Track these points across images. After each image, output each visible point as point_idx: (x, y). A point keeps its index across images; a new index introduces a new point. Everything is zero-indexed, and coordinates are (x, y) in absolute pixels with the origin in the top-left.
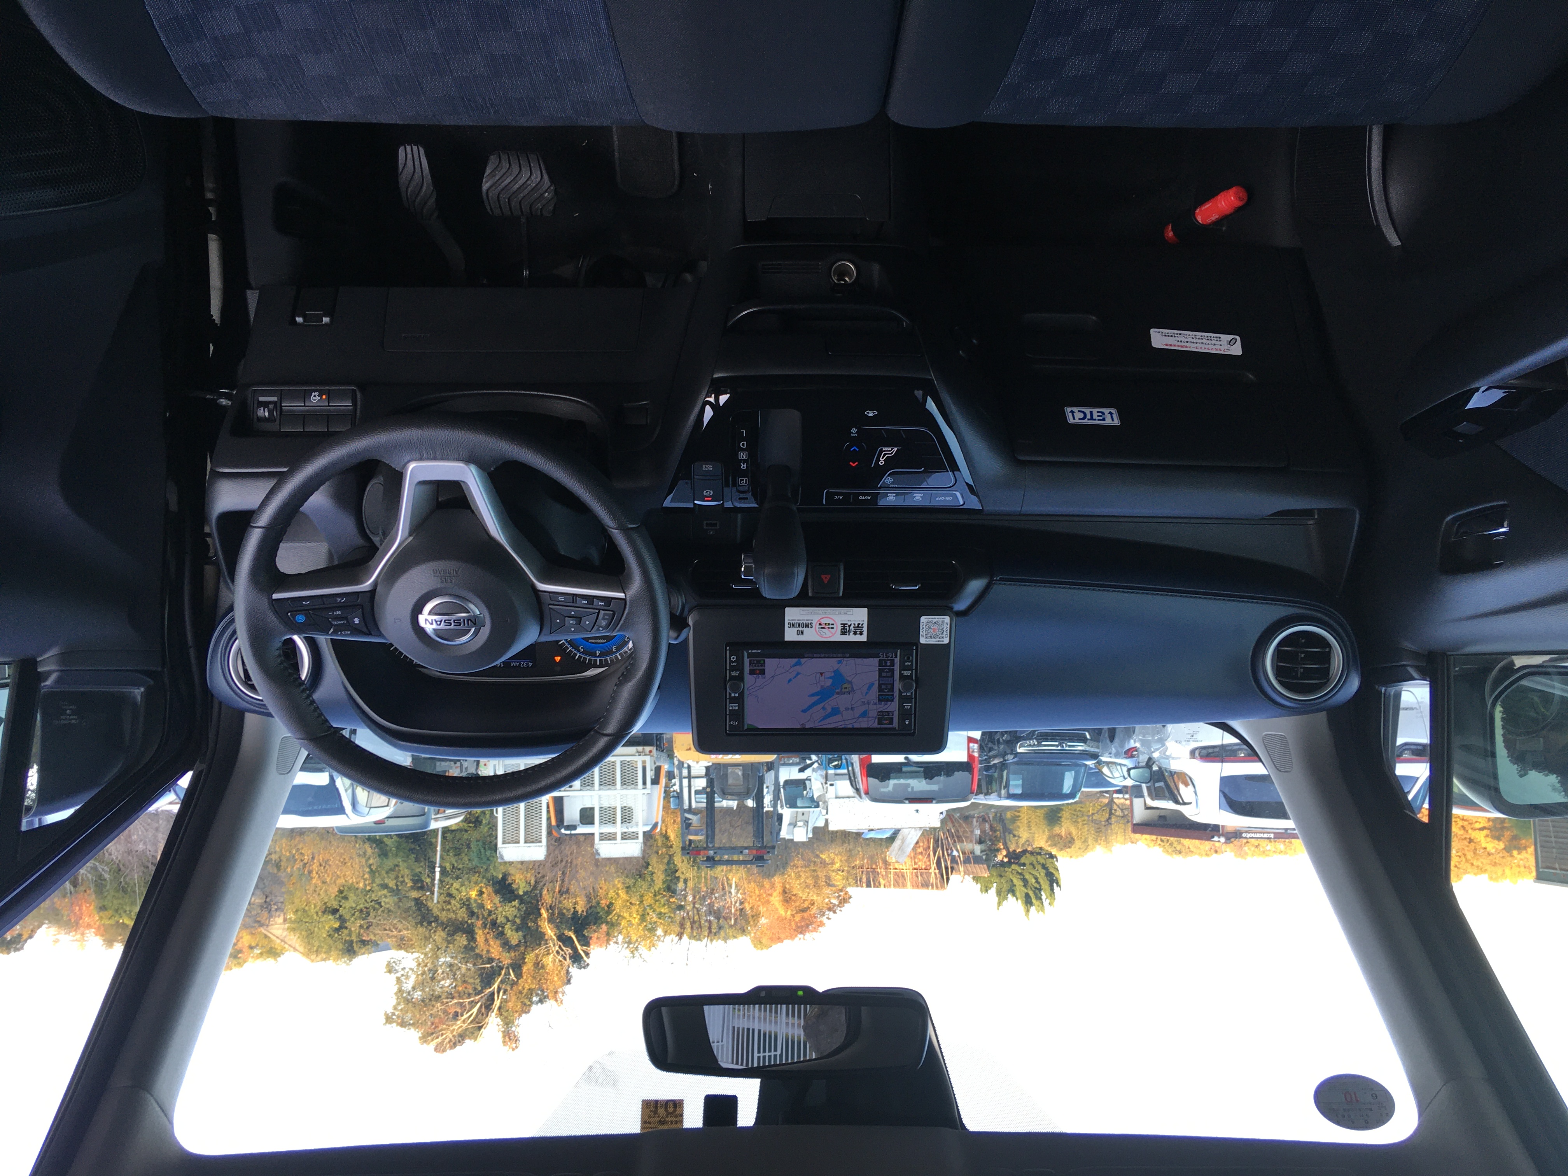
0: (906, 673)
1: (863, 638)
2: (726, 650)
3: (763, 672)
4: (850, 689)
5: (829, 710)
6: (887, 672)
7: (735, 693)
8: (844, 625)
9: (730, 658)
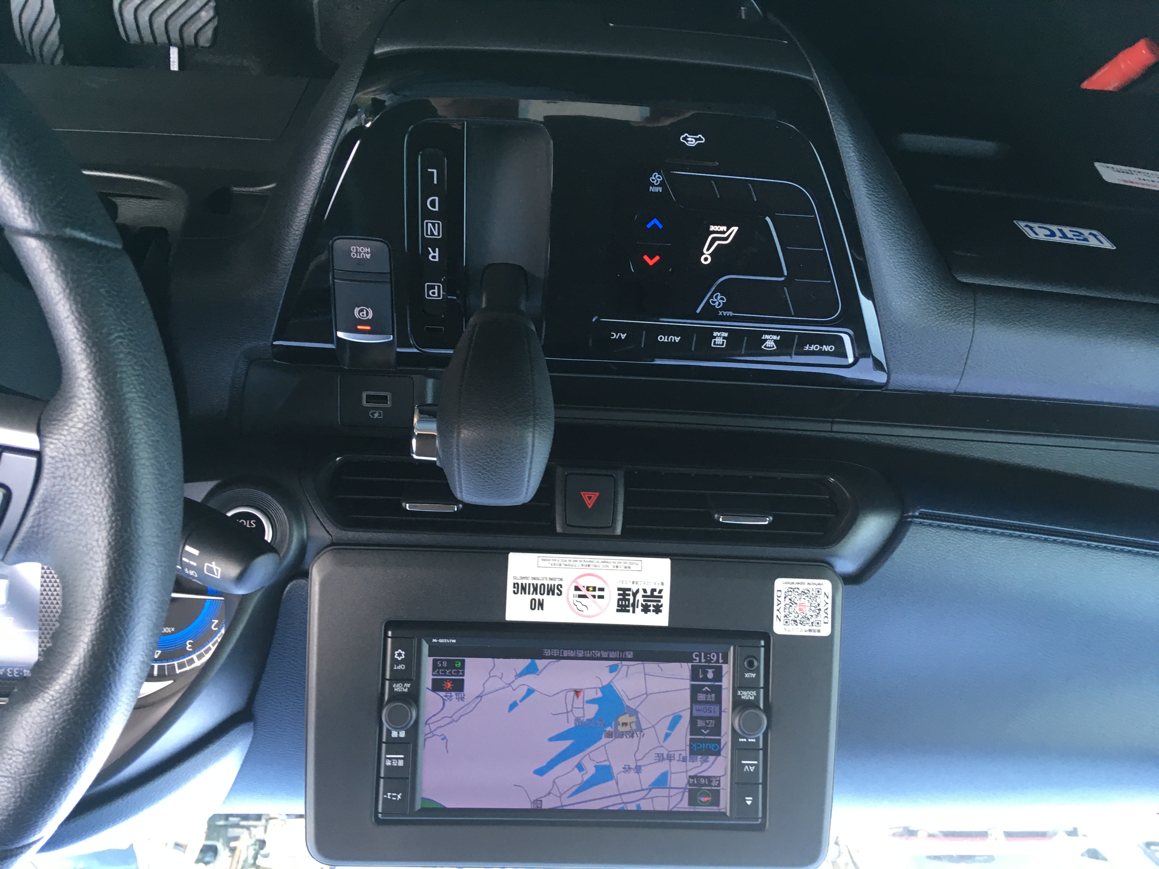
0: (747, 695)
1: (662, 620)
2: (386, 636)
3: (459, 686)
4: (634, 727)
5: (591, 770)
6: (706, 692)
7: (398, 730)
8: (624, 592)
9: (393, 654)
